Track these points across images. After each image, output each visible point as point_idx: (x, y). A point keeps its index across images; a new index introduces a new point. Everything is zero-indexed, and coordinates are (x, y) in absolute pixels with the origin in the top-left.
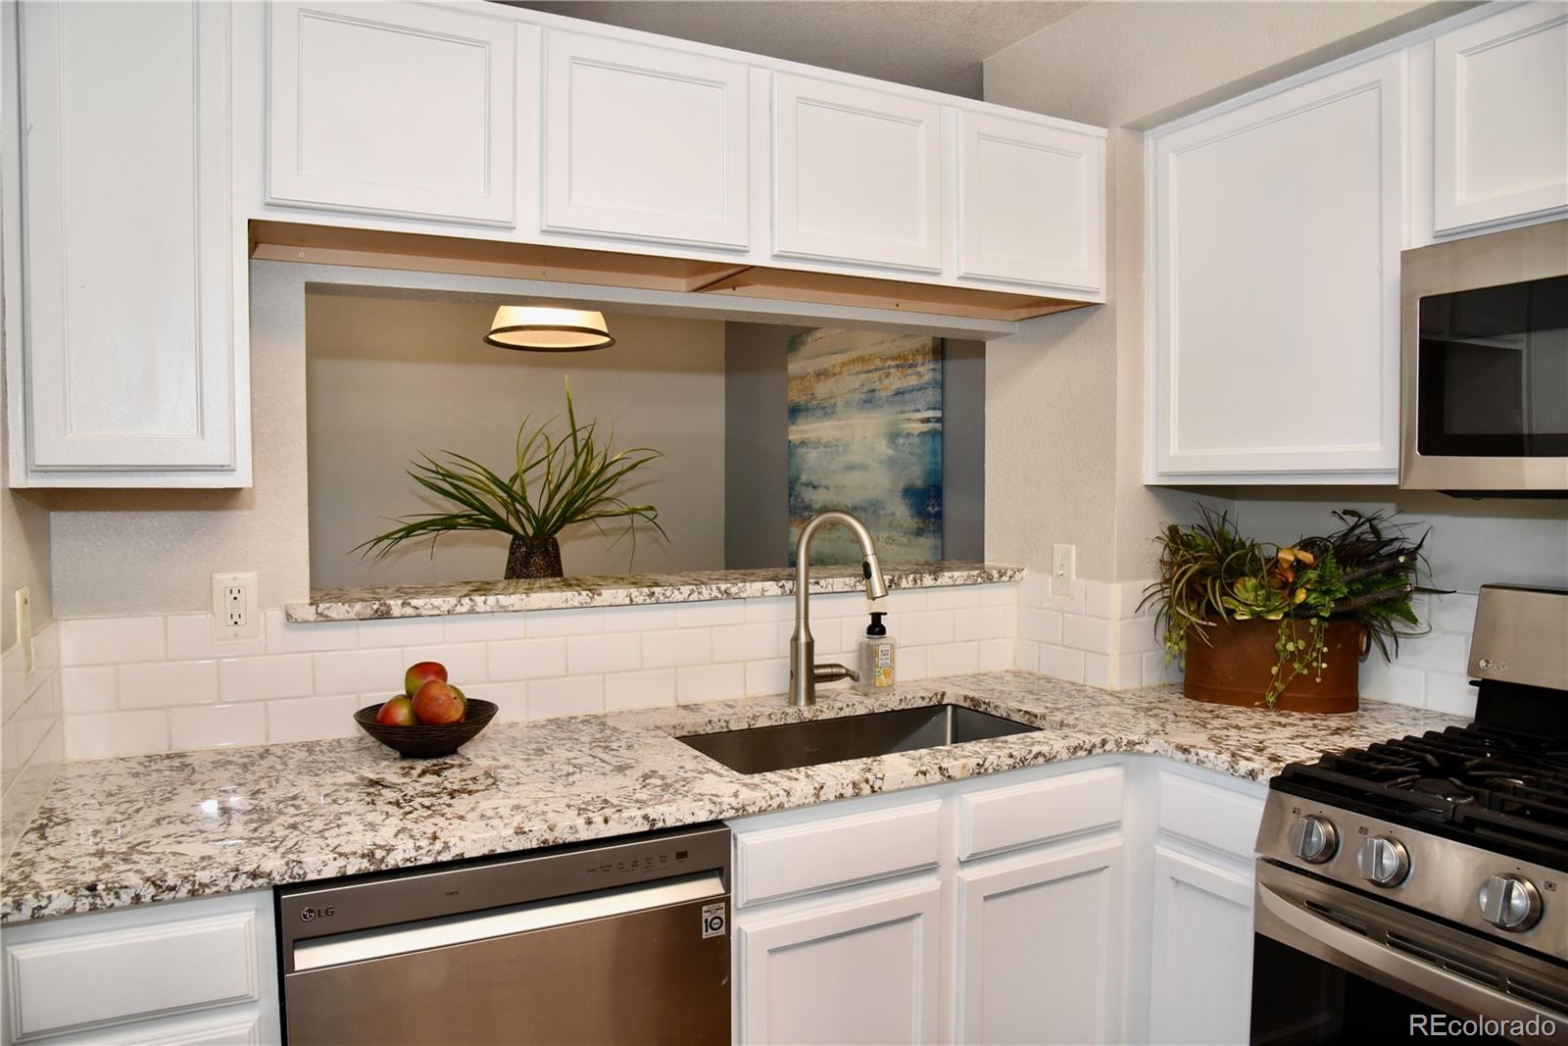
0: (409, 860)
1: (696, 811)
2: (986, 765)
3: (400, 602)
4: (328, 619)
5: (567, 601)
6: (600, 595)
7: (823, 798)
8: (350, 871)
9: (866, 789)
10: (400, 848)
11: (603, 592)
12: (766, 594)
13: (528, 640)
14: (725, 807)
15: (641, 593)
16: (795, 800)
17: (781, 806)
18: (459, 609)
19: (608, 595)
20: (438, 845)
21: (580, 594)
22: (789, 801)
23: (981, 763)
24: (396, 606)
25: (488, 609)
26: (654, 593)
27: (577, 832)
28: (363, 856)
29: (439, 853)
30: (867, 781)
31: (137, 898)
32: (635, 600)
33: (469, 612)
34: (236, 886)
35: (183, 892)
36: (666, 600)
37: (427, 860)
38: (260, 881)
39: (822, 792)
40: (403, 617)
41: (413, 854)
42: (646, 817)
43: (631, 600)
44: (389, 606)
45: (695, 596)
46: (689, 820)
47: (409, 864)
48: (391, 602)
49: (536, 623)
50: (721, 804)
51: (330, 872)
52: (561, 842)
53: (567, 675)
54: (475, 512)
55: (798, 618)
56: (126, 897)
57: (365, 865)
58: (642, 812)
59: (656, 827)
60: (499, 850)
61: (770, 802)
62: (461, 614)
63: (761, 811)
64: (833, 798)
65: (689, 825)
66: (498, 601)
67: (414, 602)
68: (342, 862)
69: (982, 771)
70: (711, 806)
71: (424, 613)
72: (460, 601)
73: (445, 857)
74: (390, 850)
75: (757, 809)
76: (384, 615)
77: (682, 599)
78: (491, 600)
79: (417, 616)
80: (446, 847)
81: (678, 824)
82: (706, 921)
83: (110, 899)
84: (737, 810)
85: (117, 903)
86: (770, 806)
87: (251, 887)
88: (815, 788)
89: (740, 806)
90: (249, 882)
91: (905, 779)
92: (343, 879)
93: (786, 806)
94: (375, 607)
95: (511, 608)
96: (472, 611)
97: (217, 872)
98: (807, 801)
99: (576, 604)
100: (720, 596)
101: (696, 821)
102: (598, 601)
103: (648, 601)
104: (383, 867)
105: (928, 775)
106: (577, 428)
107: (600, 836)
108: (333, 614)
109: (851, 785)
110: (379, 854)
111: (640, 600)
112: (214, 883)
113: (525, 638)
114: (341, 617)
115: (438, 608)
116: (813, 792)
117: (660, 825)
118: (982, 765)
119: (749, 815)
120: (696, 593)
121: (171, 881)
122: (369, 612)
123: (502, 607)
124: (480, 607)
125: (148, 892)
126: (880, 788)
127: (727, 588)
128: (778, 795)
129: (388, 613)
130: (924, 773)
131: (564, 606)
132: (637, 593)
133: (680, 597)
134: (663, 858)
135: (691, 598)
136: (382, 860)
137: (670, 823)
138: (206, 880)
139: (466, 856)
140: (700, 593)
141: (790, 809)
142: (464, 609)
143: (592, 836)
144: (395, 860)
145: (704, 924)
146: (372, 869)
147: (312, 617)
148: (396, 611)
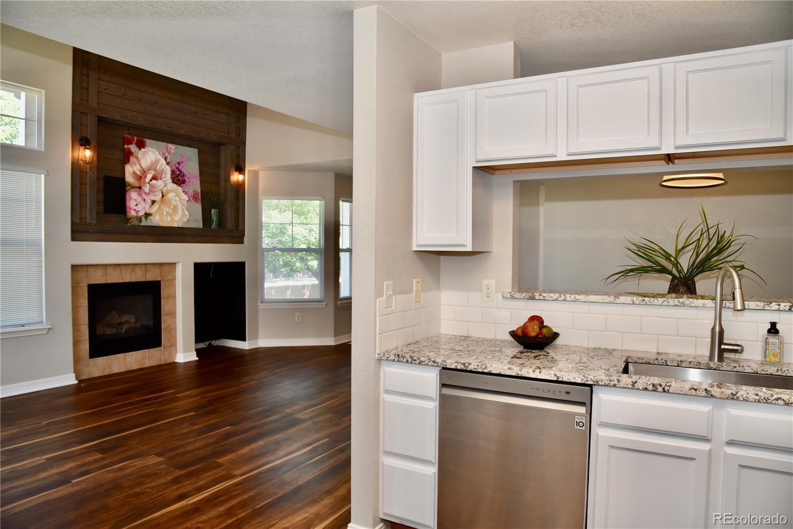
0: (475, 369)
1: (576, 378)
2: (738, 395)
3: (538, 294)
4: (514, 298)
5: (604, 300)
6: (619, 298)
7: (636, 387)
8: (459, 368)
9: (660, 389)
10: (473, 364)
11: (620, 297)
12: (706, 306)
13: (590, 315)
14: (589, 379)
15: (638, 299)
16: (622, 384)
17: (615, 386)
18: (560, 299)
19: (622, 299)
20: (484, 367)
21: (610, 297)
22: (619, 384)
23: (734, 393)
24: (537, 296)
25: (571, 300)
26: (644, 300)
27: (529, 373)
28: (462, 364)
29: (484, 369)
30: (661, 385)
31: (407, 361)
32: (635, 302)
33: (563, 300)
34: (430, 364)
35: (417, 362)
36: (651, 304)
37: (480, 370)
38: (435, 364)
39: (636, 385)
40: (539, 300)
41: (476, 367)
42: (555, 375)
43: (633, 302)
44: (534, 295)
45: (665, 303)
46: (573, 381)
47: (475, 370)
48: (535, 294)
49: (594, 307)
50: (587, 377)
51: (453, 367)
52: (523, 376)
53: (606, 331)
54: (654, 265)
55: (715, 318)
56: (405, 360)
57: (462, 367)
58: (555, 373)
59: (559, 380)
60: (502, 373)
61: (609, 382)
62: (560, 300)
63: (605, 385)
64: (641, 388)
65: (573, 383)
66: (575, 297)
67: (544, 295)
68: (456, 364)
69: (735, 397)
70: (583, 378)
71: (547, 299)
72: (560, 296)
73: (486, 371)
74: (470, 364)
75: (603, 384)
76: (532, 298)
77: (659, 304)
78: (572, 296)
79: (545, 300)
80: (486, 367)
81: (568, 381)
82: (577, 422)
83: (402, 359)
84: (594, 382)
85: (403, 361)
86: (610, 384)
87: (433, 365)
88: (632, 382)
89: (595, 380)
90: (433, 364)
91: (683, 390)
92: (456, 370)
93: (617, 386)
94: (530, 295)
95: (580, 300)
96: (564, 300)
97: (425, 359)
98: (628, 386)
99: (608, 301)
100: (679, 304)
101: (576, 381)
102: (618, 301)
103: (641, 303)
104: (468, 369)
105: (697, 391)
106: (709, 227)
107: (537, 377)
108: (515, 296)
109: (651, 385)
110: (467, 365)
111: (638, 302)
112: (424, 361)
113: (589, 313)
114: (518, 298)
115: (552, 297)
116: (631, 383)
117: (560, 379)
118: (735, 395)
119: (599, 385)
120: (666, 302)
121: (415, 358)
122: (528, 297)
123: (577, 299)
124: (568, 299)
125: (410, 360)
126: (668, 390)
127: (683, 301)
128: (614, 380)
129: (534, 297)
130: (696, 390)
131: (602, 301)
132: (636, 299)
133: (658, 303)
134: (560, 392)
135: (664, 304)
136: (467, 367)
137: (565, 380)
138: (423, 360)
139: (492, 372)
140: (669, 302)
141: (619, 387)
142: (562, 299)
143: (534, 377)
144: (471, 368)
145: (576, 423)
146: (464, 369)
147: (509, 296)
148: (537, 297)
